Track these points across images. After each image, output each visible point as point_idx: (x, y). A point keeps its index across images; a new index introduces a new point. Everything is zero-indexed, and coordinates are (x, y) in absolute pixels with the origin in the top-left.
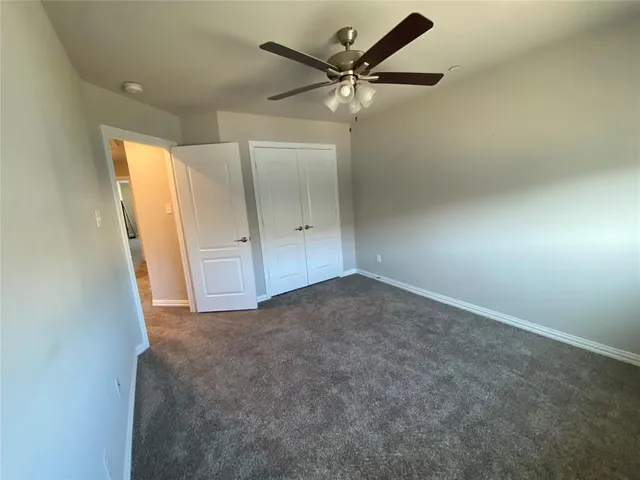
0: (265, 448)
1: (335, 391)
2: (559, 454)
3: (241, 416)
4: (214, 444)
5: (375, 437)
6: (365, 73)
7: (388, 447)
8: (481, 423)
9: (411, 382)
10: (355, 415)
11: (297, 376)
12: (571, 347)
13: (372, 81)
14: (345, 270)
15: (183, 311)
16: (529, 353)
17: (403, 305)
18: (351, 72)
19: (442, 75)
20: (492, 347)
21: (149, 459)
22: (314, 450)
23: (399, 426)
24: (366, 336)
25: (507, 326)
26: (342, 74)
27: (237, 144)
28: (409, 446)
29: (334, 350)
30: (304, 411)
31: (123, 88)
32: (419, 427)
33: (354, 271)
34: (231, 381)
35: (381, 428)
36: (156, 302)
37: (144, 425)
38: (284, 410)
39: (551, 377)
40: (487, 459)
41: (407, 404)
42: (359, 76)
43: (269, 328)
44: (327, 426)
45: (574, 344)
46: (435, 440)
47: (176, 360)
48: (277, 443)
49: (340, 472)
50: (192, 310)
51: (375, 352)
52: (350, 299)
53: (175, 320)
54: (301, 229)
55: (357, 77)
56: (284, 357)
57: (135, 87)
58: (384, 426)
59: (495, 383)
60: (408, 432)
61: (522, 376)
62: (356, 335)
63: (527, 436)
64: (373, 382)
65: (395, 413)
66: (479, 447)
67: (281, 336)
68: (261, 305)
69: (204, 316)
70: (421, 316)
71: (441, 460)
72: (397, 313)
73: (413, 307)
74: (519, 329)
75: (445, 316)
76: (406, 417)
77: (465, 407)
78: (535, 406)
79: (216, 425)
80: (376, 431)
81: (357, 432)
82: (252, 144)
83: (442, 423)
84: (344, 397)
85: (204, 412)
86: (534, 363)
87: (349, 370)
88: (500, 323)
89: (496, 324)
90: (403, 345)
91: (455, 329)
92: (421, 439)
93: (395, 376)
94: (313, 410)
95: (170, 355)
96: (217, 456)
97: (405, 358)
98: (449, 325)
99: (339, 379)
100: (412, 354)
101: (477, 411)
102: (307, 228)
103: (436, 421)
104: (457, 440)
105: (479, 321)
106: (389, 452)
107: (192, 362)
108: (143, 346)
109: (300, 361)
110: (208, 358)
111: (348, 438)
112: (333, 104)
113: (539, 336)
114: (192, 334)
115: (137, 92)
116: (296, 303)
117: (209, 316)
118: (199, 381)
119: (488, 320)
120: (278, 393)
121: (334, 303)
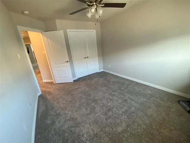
0: (72, 120)
1: (93, 104)
2: (155, 121)
3: (66, 112)
4: (58, 119)
5: (103, 117)
6: (100, 4)
7: (106, 119)
8: (133, 112)
9: (115, 102)
10: (98, 111)
11: (83, 100)
12: (163, 91)
13: (102, 7)
14: (100, 70)
15: (51, 83)
16: (150, 93)
17: (115, 80)
18: (95, 3)
19: (126, 4)
20: (140, 91)
21: (40, 124)
22: (86, 120)
23: (110, 113)
24: (104, 89)
25: (145, 85)
26: (92, 4)
27: (62, 31)
28: (112, 119)
29: (94, 93)
30: (84, 110)
31: (23, 13)
32: (116, 114)
33: (102, 70)
34: (64, 102)
35: (105, 114)
36: (44, 81)
37: (39, 115)
38: (78, 110)
39: (155, 99)
40: (134, 122)
41: (113, 107)
42: (98, 5)
43: (76, 87)
44: (90, 114)
45: (164, 90)
46: (120, 117)
47: (49, 97)
48: (76, 119)
49: (93, 126)
50: (54, 83)
51: (106, 93)
52: (100, 79)
53: (49, 86)
54: (85, 58)
55: (97, 5)
56: (80, 95)
57: (27, 12)
58: (106, 114)
59: (139, 101)
60: (112, 115)
61: (147, 99)
62: (101, 89)
63: (146, 116)
64: (104, 101)
65: (109, 110)
66: (132, 119)
67: (79, 90)
68: (74, 81)
69: (58, 84)
70: (120, 83)
71: (121, 122)
72: (113, 82)
73: (118, 80)
74: (148, 86)
75: (127, 83)
76: (112, 111)
77: (130, 108)
78: (150, 107)
79: (59, 114)
80: (104, 115)
81: (98, 115)
82: (68, 30)
83: (122, 112)
84: (96, 106)
85: (56, 111)
86: (151, 96)
87: (98, 98)
88: (143, 84)
89: (142, 84)
90: (114, 91)
91: (130, 86)
92: (116, 117)
93: (111, 100)
94: (87, 109)
95: (47, 95)
96: (59, 123)
97: (114, 95)
98: (128, 85)
99: (95, 101)
100: (116, 94)
101: (133, 109)
102: (87, 57)
103: (121, 112)
104: (126, 117)
105: (137, 84)
106: (107, 120)
107: (53, 97)
108: (40, 93)
109: (84, 96)
110: (58, 96)
111: (96, 117)
112: (89, 15)
113: (154, 88)
114: (54, 90)
115: (28, 14)
116: (85, 80)
117: (59, 85)
118: (55, 103)
119: (140, 83)
120: (77, 105)
121: (96, 80)
